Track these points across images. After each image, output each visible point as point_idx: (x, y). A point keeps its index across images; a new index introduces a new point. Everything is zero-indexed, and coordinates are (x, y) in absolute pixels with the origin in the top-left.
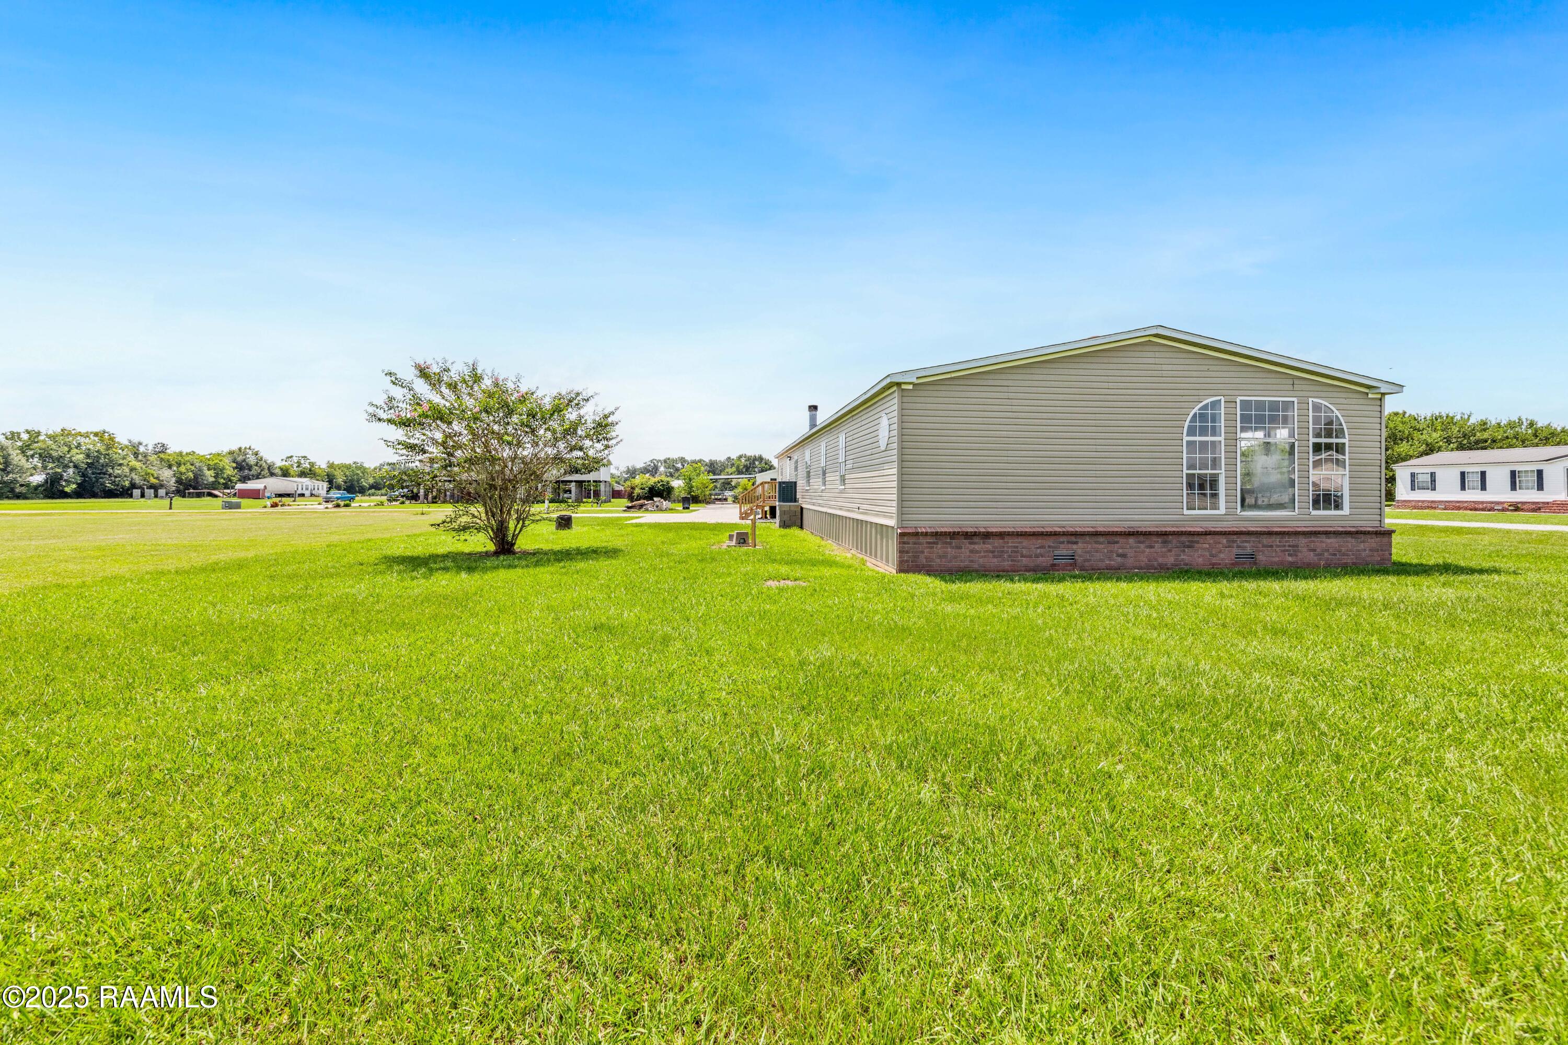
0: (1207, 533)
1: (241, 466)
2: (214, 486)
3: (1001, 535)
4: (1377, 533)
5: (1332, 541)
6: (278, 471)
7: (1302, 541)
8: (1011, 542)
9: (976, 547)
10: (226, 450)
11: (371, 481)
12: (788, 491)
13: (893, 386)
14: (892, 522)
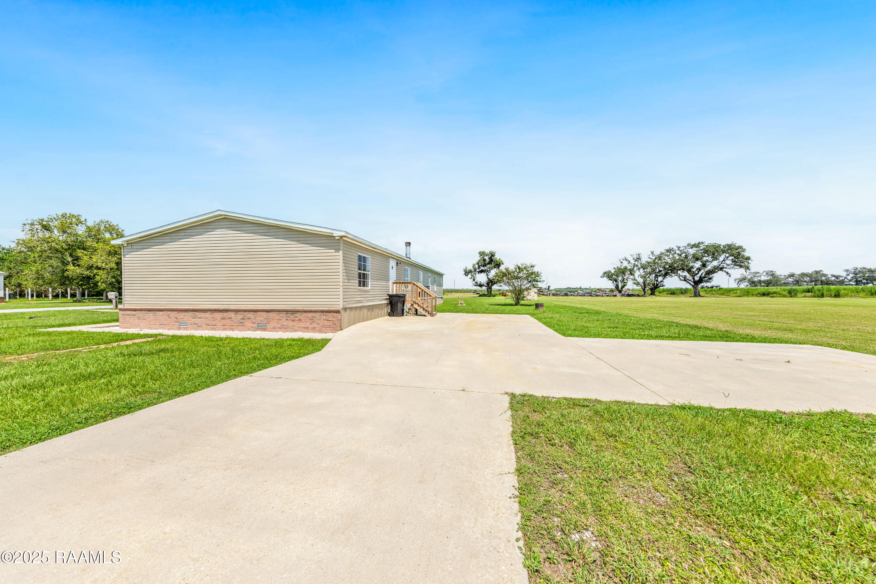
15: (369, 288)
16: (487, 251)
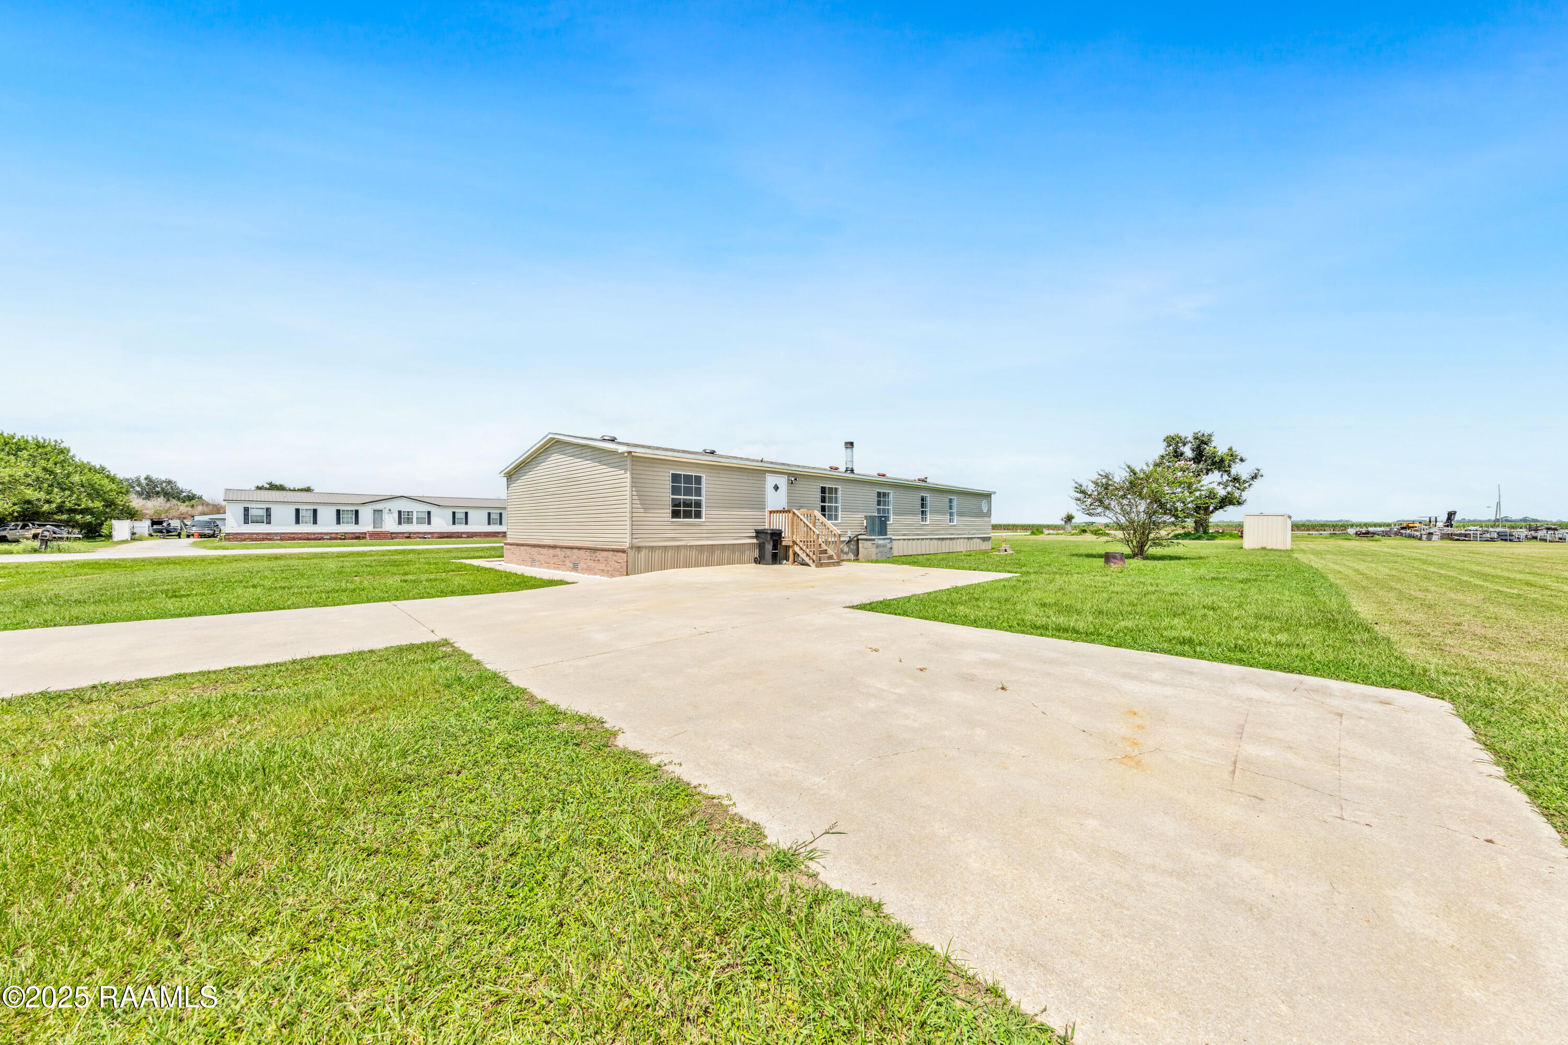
15: (703, 520)
16: (1187, 433)
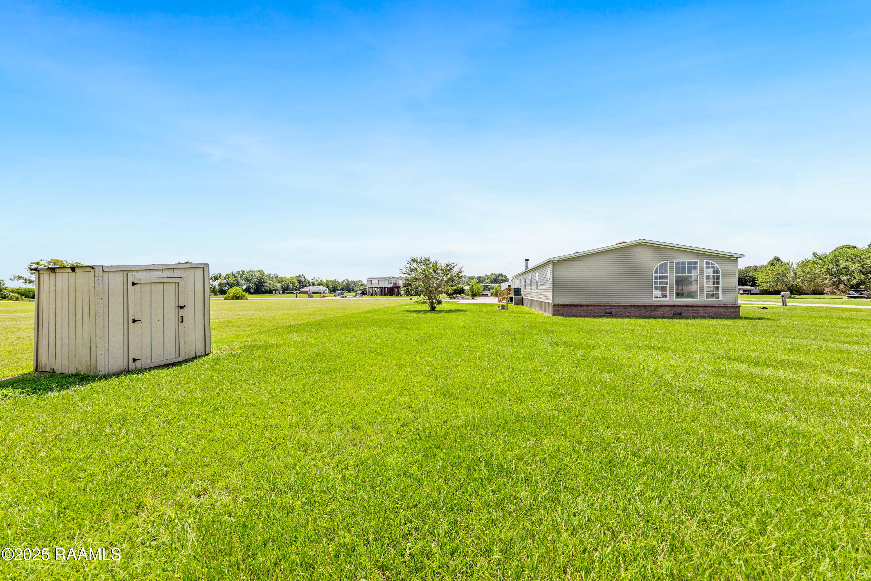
0: (661, 306)
1: (300, 282)
2: (292, 289)
3: (586, 306)
4: (734, 307)
5: (714, 309)
6: (311, 284)
7: (701, 309)
8: (590, 308)
9: (578, 309)
10: (295, 276)
11: (341, 287)
12: (517, 291)
13: (550, 262)
14: (551, 302)
